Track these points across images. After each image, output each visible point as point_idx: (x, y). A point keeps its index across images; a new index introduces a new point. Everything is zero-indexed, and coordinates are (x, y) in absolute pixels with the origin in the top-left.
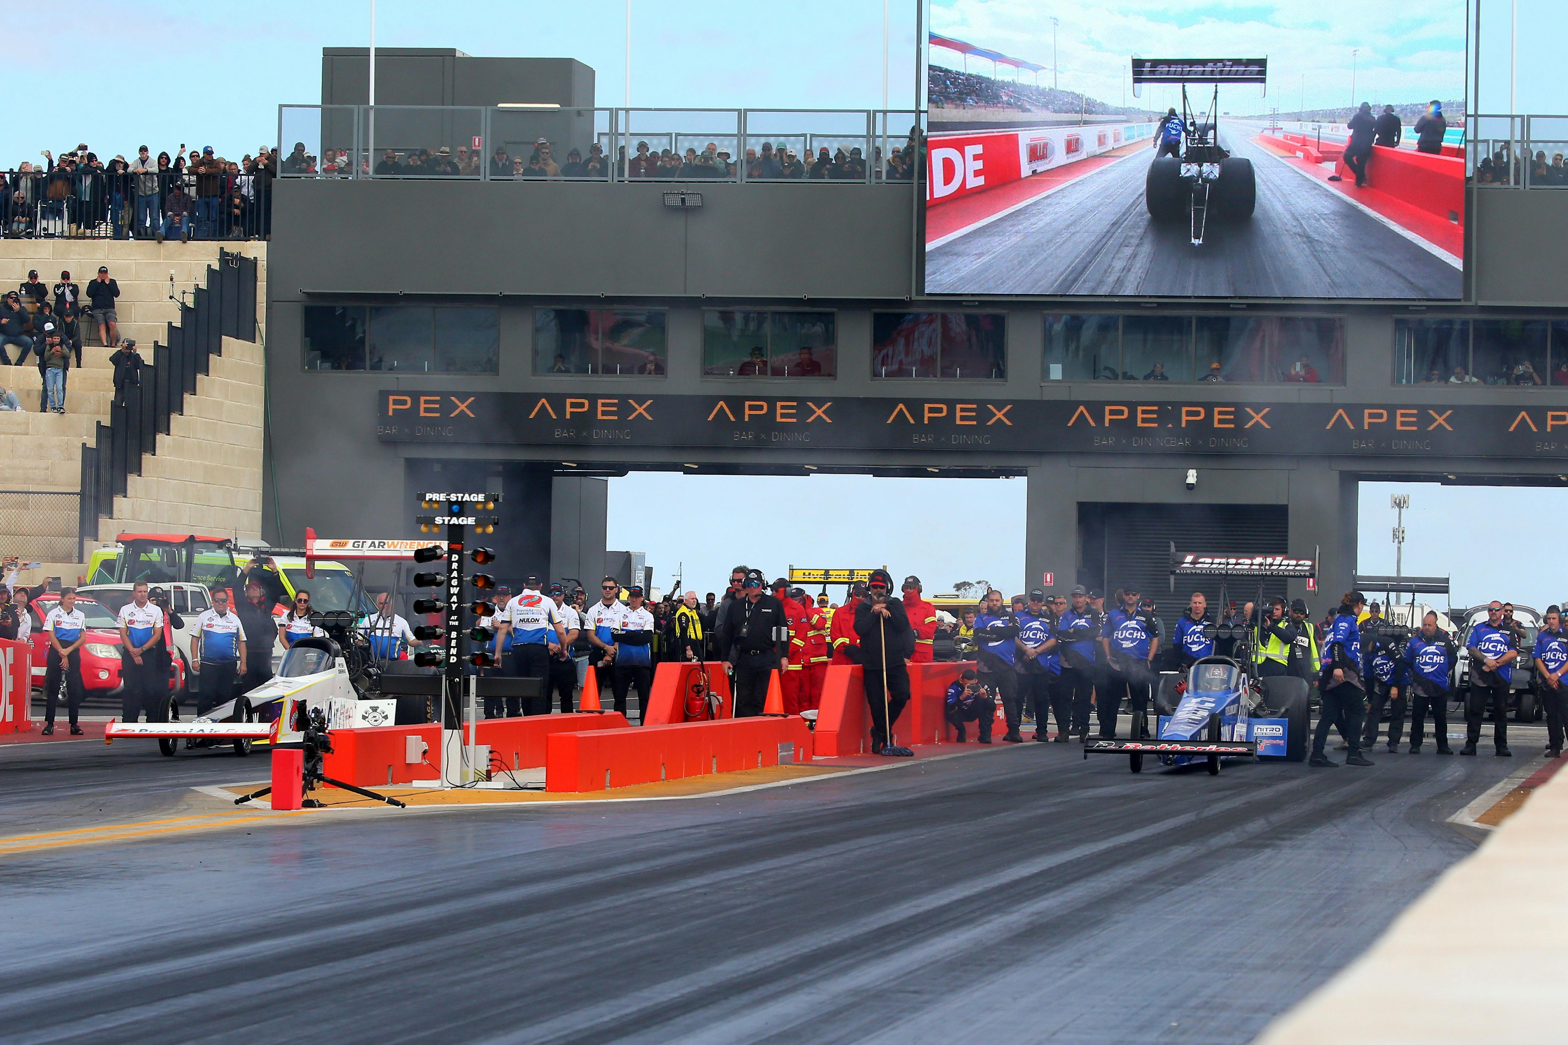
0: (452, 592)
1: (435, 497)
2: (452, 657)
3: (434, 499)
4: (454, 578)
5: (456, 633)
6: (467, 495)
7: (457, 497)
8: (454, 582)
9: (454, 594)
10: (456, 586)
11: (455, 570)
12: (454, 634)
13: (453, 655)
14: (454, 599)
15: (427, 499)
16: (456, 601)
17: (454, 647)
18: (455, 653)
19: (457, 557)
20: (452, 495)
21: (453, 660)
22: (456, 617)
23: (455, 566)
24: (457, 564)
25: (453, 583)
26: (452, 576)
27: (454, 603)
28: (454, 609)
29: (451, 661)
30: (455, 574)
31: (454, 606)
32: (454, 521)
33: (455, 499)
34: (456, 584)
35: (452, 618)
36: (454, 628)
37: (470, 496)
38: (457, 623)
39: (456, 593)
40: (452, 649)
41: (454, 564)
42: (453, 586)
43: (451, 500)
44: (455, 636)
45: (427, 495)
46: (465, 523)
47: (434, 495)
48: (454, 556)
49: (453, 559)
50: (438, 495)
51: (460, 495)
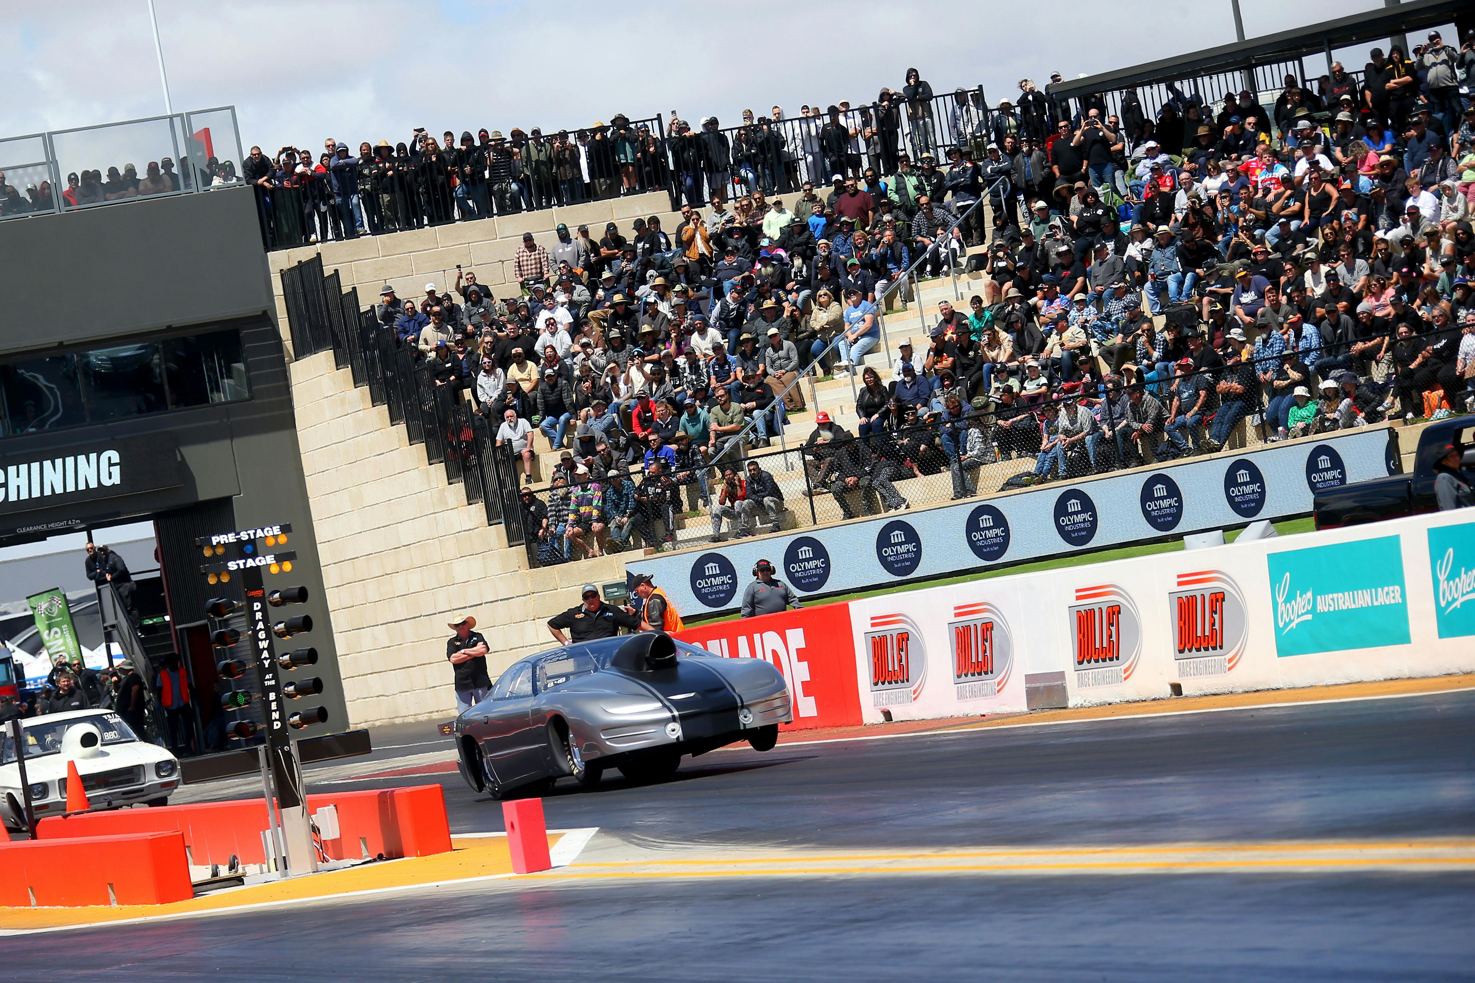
0: (261, 647)
1: (223, 539)
2: (275, 723)
3: (222, 542)
4: (261, 630)
5: (274, 694)
6: (259, 531)
7: (249, 535)
8: (262, 635)
9: (264, 649)
10: (265, 639)
11: (259, 620)
12: (272, 696)
13: (276, 720)
14: (265, 654)
15: (214, 543)
16: (267, 656)
17: (275, 711)
18: (277, 717)
19: (259, 605)
20: (242, 534)
21: (277, 725)
22: (271, 675)
23: (259, 616)
24: (260, 614)
25: (260, 637)
26: (258, 628)
27: (266, 659)
28: (267, 666)
29: (275, 727)
30: (261, 625)
31: (267, 663)
32: (250, 563)
33: (247, 538)
34: (264, 636)
35: (267, 677)
36: (271, 689)
37: (263, 530)
38: (273, 682)
39: (266, 647)
40: (274, 713)
41: (257, 614)
42: (262, 640)
43: (243, 539)
44: (274, 698)
45: (213, 538)
46: (263, 563)
47: (221, 536)
48: (255, 604)
49: (255, 609)
50: (225, 536)
51: (251, 532)
